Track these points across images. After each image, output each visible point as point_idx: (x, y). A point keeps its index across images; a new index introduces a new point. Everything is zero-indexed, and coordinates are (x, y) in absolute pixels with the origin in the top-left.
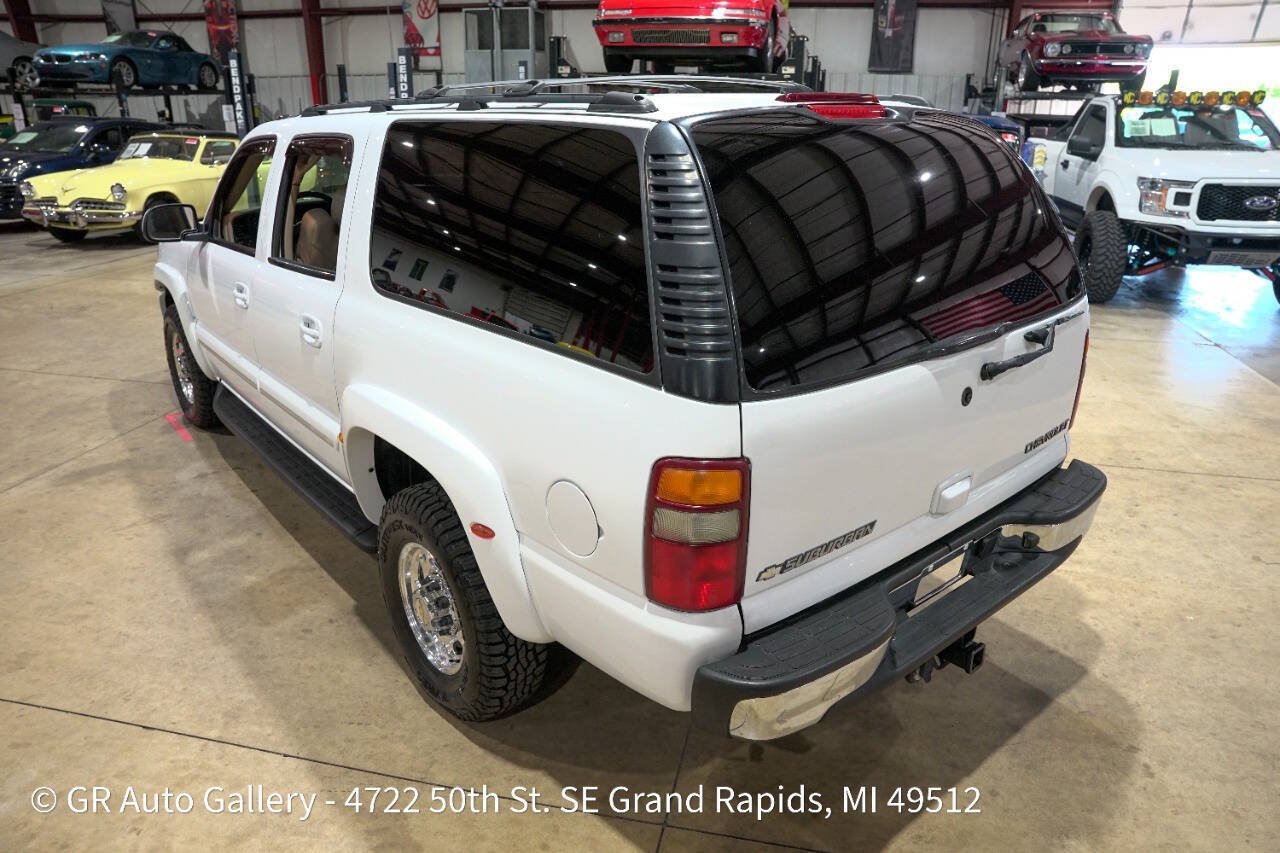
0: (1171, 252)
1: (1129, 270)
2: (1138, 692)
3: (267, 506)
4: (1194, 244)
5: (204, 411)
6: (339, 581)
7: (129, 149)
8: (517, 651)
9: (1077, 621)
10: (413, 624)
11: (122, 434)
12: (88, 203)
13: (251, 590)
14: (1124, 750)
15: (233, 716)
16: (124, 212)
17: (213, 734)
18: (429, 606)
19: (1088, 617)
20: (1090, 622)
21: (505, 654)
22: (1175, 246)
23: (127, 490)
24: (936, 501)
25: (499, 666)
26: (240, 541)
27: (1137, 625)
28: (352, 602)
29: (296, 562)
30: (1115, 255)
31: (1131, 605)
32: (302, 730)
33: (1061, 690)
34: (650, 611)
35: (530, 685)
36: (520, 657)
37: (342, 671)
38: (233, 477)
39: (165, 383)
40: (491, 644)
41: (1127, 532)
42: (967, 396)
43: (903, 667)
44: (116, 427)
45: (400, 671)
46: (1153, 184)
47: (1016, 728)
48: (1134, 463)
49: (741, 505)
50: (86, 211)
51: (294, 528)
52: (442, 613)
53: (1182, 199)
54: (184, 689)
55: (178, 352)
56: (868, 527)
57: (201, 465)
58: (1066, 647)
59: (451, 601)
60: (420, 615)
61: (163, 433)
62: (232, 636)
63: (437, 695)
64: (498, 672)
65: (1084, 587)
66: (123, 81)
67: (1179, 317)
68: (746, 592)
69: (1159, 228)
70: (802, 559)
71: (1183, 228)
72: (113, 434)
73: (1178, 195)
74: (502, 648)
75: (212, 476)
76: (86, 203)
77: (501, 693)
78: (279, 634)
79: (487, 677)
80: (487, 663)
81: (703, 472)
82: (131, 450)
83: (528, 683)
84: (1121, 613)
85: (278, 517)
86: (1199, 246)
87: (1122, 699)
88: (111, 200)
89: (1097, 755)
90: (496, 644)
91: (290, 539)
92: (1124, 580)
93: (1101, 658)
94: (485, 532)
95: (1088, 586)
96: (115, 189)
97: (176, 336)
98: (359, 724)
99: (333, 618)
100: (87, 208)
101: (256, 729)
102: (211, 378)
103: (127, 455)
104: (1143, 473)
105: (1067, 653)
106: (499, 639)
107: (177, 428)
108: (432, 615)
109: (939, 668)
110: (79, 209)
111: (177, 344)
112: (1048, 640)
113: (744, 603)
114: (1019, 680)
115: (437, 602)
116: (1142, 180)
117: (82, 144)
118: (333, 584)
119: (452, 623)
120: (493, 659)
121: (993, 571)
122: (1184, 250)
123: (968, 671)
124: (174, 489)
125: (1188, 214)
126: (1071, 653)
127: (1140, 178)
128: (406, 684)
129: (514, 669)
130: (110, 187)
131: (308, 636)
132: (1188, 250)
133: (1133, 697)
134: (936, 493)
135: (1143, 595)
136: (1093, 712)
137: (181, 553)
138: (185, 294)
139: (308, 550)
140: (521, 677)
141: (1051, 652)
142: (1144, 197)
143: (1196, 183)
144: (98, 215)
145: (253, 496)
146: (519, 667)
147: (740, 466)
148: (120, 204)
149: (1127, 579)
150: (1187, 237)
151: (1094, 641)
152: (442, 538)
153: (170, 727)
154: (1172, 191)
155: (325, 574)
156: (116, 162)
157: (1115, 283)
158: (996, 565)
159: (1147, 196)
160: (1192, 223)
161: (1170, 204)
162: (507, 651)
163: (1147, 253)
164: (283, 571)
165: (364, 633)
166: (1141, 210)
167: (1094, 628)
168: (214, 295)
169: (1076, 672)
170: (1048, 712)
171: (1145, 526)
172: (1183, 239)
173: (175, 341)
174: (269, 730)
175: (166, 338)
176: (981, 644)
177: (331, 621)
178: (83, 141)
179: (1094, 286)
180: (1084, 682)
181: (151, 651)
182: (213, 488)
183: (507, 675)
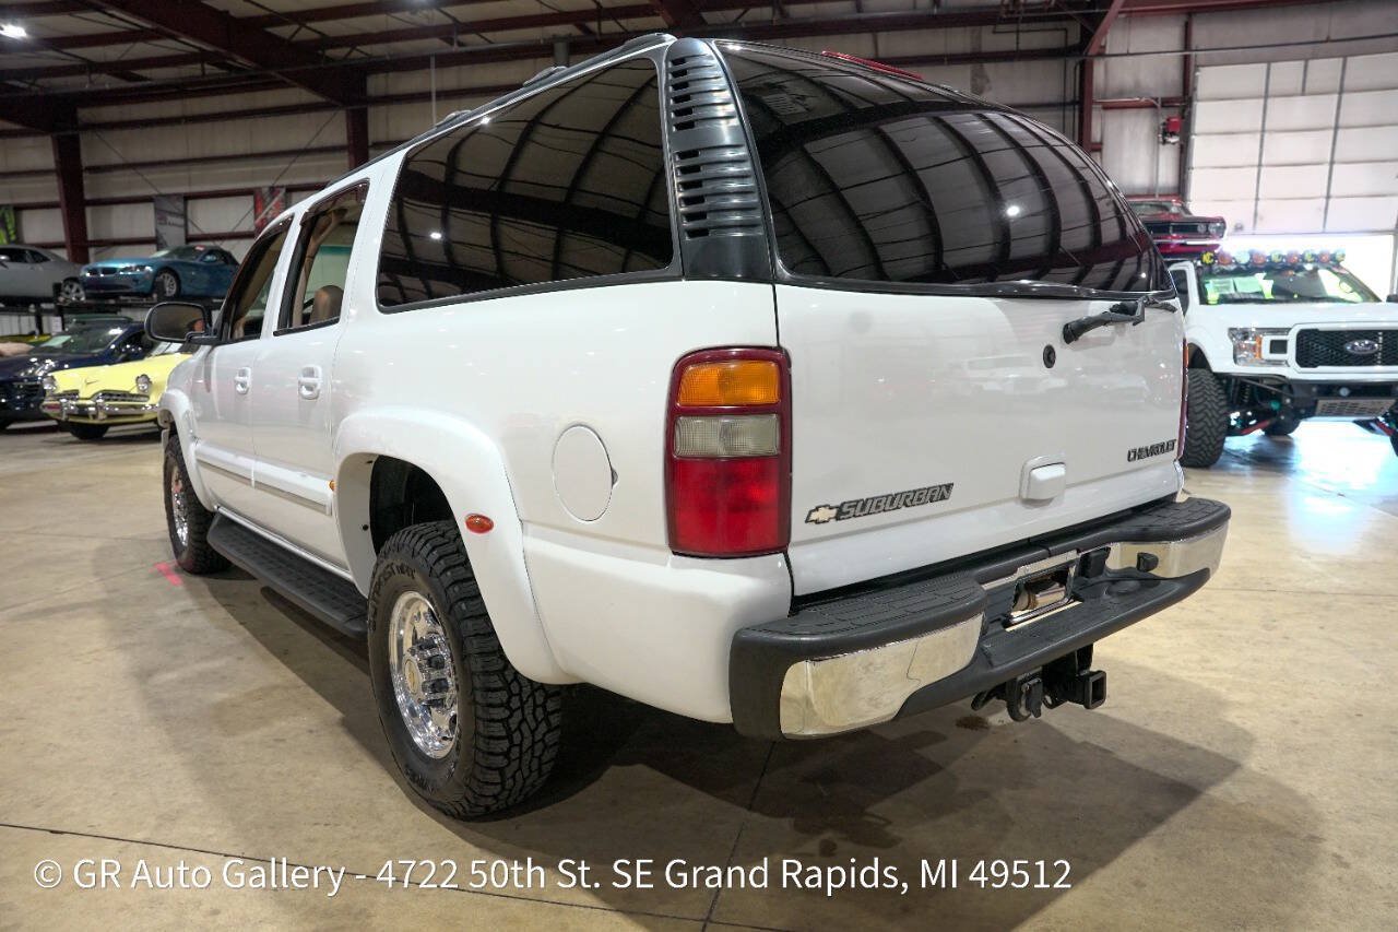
0: (1275, 406)
1: (1232, 432)
2: (1307, 784)
3: (255, 635)
4: (1299, 393)
5: (197, 549)
6: (327, 697)
7: (160, 346)
8: (523, 703)
9: (1220, 720)
10: (400, 698)
11: (102, 580)
12: (111, 395)
13: (220, 707)
14: (1304, 840)
15: (170, 818)
16: (147, 404)
17: (139, 836)
18: (420, 665)
19: (1232, 716)
20: (1238, 722)
21: (506, 705)
22: (1278, 398)
23: (96, 623)
24: (1025, 481)
25: (498, 721)
26: (217, 664)
27: (1296, 722)
28: (339, 715)
29: (279, 681)
30: (1214, 412)
31: (1284, 705)
32: (253, 831)
33: (1211, 783)
34: (675, 566)
35: (539, 758)
36: (526, 712)
37: (315, 776)
38: (222, 613)
39: (162, 540)
40: (489, 690)
41: (1268, 643)
42: (1049, 357)
43: (999, 668)
44: (96, 574)
45: (385, 775)
46: (1245, 334)
47: (1159, 820)
48: (1265, 587)
49: (781, 409)
50: (107, 403)
51: (283, 654)
52: (435, 674)
53: (1279, 347)
54: (114, 794)
55: (176, 488)
56: (944, 489)
57: (188, 603)
58: (1209, 744)
59: (448, 661)
60: (410, 682)
61: (147, 579)
62: (187, 745)
63: (424, 787)
64: (498, 730)
65: (1224, 690)
66: (165, 292)
67: (1293, 476)
68: (795, 537)
69: (1257, 378)
70: (863, 507)
71: (1284, 377)
72: (92, 580)
73: (1273, 343)
74: (502, 696)
75: (197, 612)
76: (108, 395)
77: (500, 761)
78: (246, 743)
79: (485, 737)
80: (485, 716)
81: (733, 366)
82: (109, 592)
83: (537, 754)
84: (1272, 712)
85: (265, 644)
86: (1305, 395)
87: (1290, 791)
88: (135, 391)
89: (1268, 845)
90: (496, 690)
91: (276, 662)
92: (1271, 683)
93: (1255, 753)
94: (482, 525)
95: (1228, 689)
96: (140, 380)
97: (176, 470)
98: (326, 825)
99: (314, 728)
100: (109, 400)
101: (197, 830)
102: (208, 508)
103: (104, 596)
104: (1277, 594)
105: (1213, 749)
106: (500, 684)
107: (166, 573)
108: (422, 678)
109: (1051, 707)
110: (100, 401)
111: (177, 481)
112: (1188, 739)
113: (791, 552)
114: (1157, 775)
115: (430, 660)
116: (1232, 332)
117: (113, 347)
118: (319, 700)
119: (446, 688)
120: (491, 710)
121: (1105, 596)
122: (1288, 401)
123: (1087, 707)
124: (150, 622)
125: (1287, 362)
126: (1218, 748)
127: (1231, 329)
128: (391, 788)
129: (519, 729)
130: (135, 378)
131: (281, 745)
132: (1293, 400)
133: (1303, 789)
134: (1025, 475)
135: (1297, 696)
136: (1255, 803)
137: (143, 675)
138: (187, 412)
139: (294, 671)
140: (527, 743)
141: (1193, 748)
142: (1237, 350)
143: (1290, 329)
144: (120, 407)
145: (241, 628)
146: (524, 727)
147: (774, 359)
148: (144, 395)
149: (1275, 683)
150: (1290, 387)
151: (1246, 739)
152: (435, 567)
153: (87, 831)
154: (1267, 340)
155: (311, 691)
156: (146, 359)
157: (1218, 442)
158: (1109, 593)
159: (1240, 348)
160: (1293, 371)
161: (1266, 353)
162: (509, 701)
163: (1249, 413)
164: (261, 689)
165: (348, 742)
166: (1235, 362)
167: (1242, 726)
168: (215, 399)
169: (1228, 767)
170: (1198, 804)
171: (1287, 638)
172: (1285, 388)
173: (174, 478)
174: (211, 831)
175: (165, 475)
176: (1099, 672)
177: (311, 731)
178: (114, 343)
179: (1196, 447)
180: (1239, 775)
181: (84, 759)
182: (198, 620)
183: (509, 737)
